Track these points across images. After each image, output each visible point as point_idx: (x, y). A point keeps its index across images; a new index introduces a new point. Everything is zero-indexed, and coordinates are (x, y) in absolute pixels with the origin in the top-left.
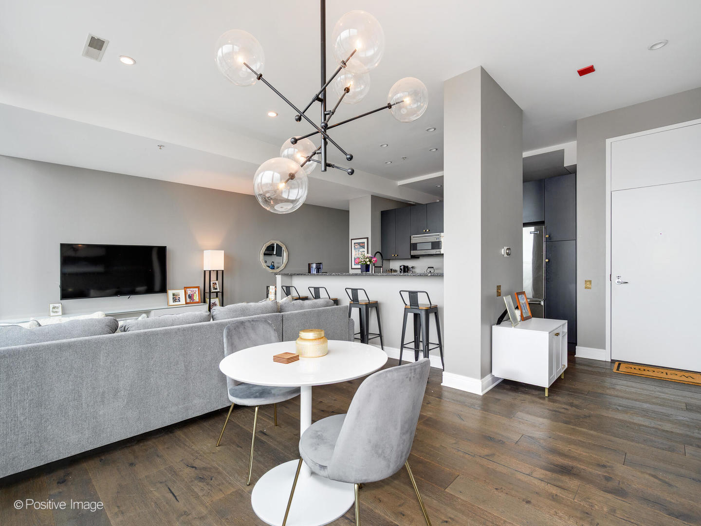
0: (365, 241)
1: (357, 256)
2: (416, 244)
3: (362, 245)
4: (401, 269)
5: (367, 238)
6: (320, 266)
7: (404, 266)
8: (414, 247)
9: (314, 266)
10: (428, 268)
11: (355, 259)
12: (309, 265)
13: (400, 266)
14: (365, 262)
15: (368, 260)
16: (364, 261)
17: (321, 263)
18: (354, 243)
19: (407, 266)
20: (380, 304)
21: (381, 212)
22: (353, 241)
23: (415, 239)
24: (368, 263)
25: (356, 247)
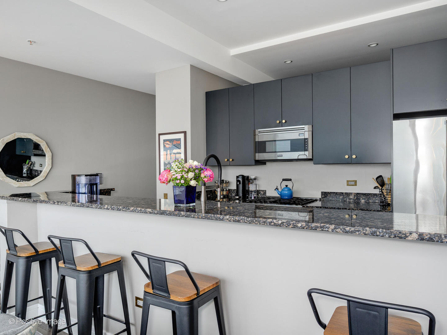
0: (181, 136)
1: (169, 159)
2: (264, 142)
3: (176, 144)
4: (238, 181)
5: (185, 133)
6: (95, 180)
7: (243, 177)
8: (261, 147)
9: (83, 180)
10: (284, 180)
11: (165, 164)
12: (74, 177)
13: (237, 177)
14: (185, 180)
15: (191, 175)
16: (182, 177)
17: (97, 175)
18: (165, 141)
19: (248, 177)
20: (224, 281)
21: (206, 93)
22: (163, 138)
23: (263, 135)
24: (193, 183)
25: (167, 146)
